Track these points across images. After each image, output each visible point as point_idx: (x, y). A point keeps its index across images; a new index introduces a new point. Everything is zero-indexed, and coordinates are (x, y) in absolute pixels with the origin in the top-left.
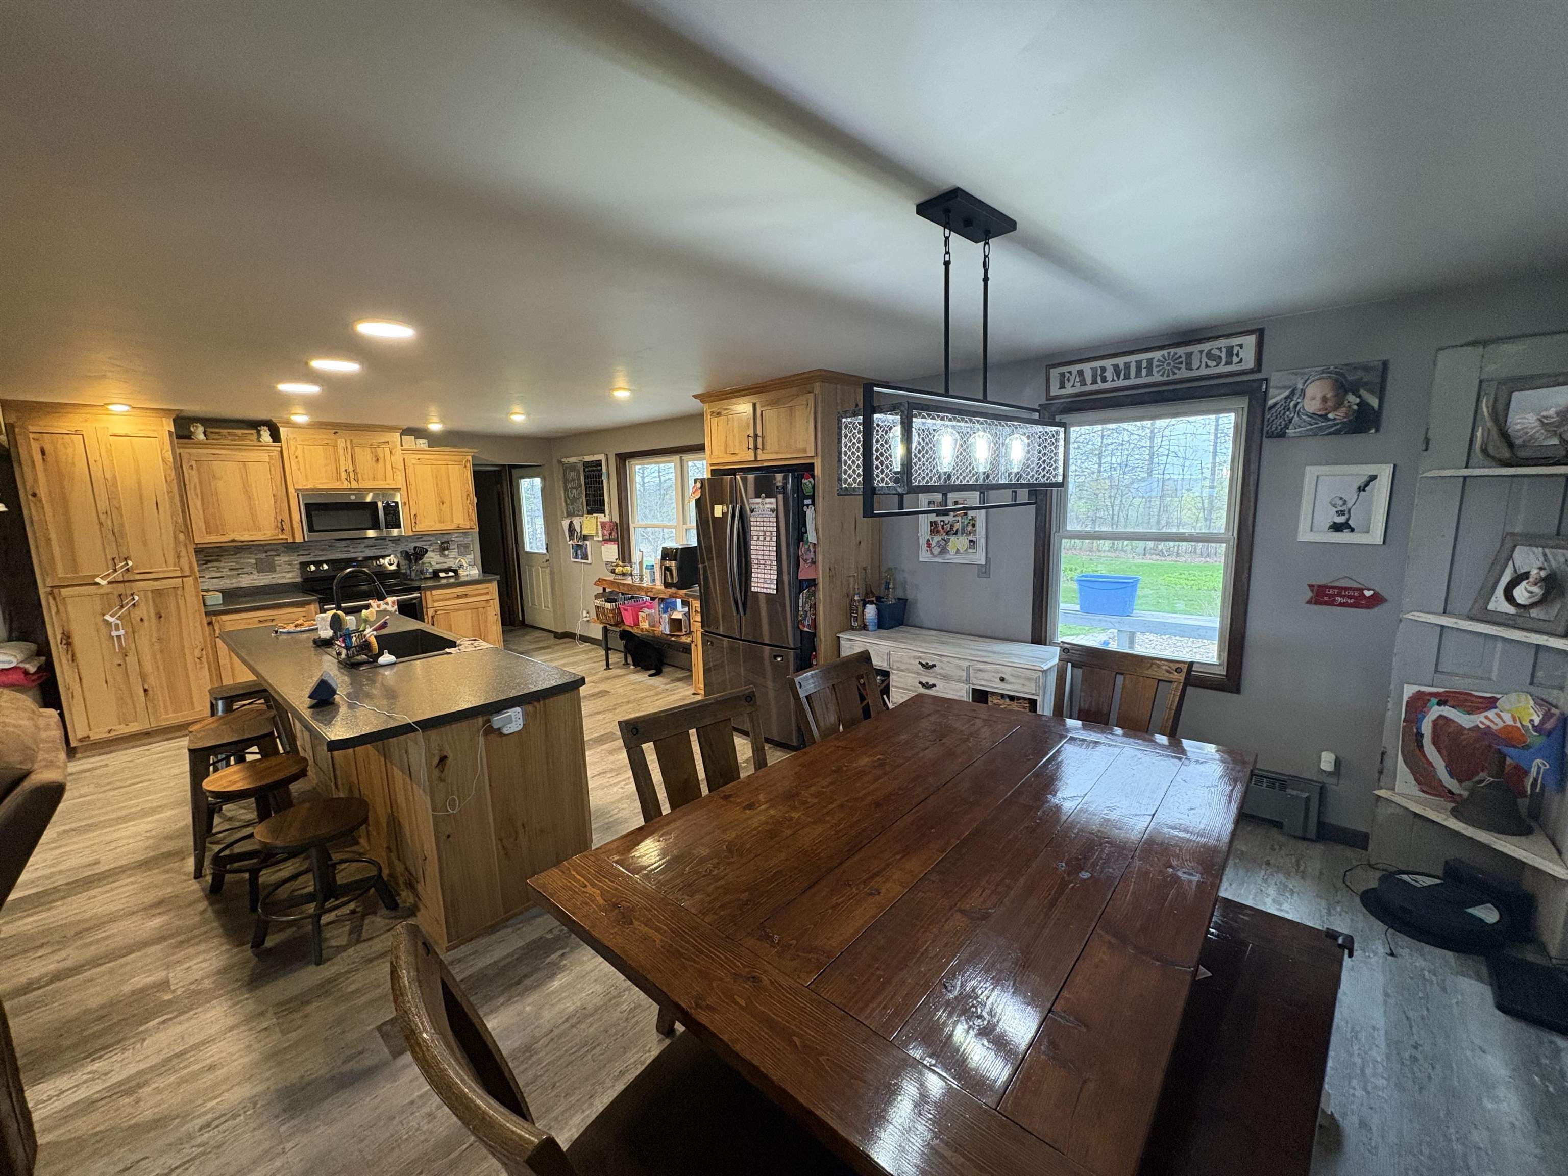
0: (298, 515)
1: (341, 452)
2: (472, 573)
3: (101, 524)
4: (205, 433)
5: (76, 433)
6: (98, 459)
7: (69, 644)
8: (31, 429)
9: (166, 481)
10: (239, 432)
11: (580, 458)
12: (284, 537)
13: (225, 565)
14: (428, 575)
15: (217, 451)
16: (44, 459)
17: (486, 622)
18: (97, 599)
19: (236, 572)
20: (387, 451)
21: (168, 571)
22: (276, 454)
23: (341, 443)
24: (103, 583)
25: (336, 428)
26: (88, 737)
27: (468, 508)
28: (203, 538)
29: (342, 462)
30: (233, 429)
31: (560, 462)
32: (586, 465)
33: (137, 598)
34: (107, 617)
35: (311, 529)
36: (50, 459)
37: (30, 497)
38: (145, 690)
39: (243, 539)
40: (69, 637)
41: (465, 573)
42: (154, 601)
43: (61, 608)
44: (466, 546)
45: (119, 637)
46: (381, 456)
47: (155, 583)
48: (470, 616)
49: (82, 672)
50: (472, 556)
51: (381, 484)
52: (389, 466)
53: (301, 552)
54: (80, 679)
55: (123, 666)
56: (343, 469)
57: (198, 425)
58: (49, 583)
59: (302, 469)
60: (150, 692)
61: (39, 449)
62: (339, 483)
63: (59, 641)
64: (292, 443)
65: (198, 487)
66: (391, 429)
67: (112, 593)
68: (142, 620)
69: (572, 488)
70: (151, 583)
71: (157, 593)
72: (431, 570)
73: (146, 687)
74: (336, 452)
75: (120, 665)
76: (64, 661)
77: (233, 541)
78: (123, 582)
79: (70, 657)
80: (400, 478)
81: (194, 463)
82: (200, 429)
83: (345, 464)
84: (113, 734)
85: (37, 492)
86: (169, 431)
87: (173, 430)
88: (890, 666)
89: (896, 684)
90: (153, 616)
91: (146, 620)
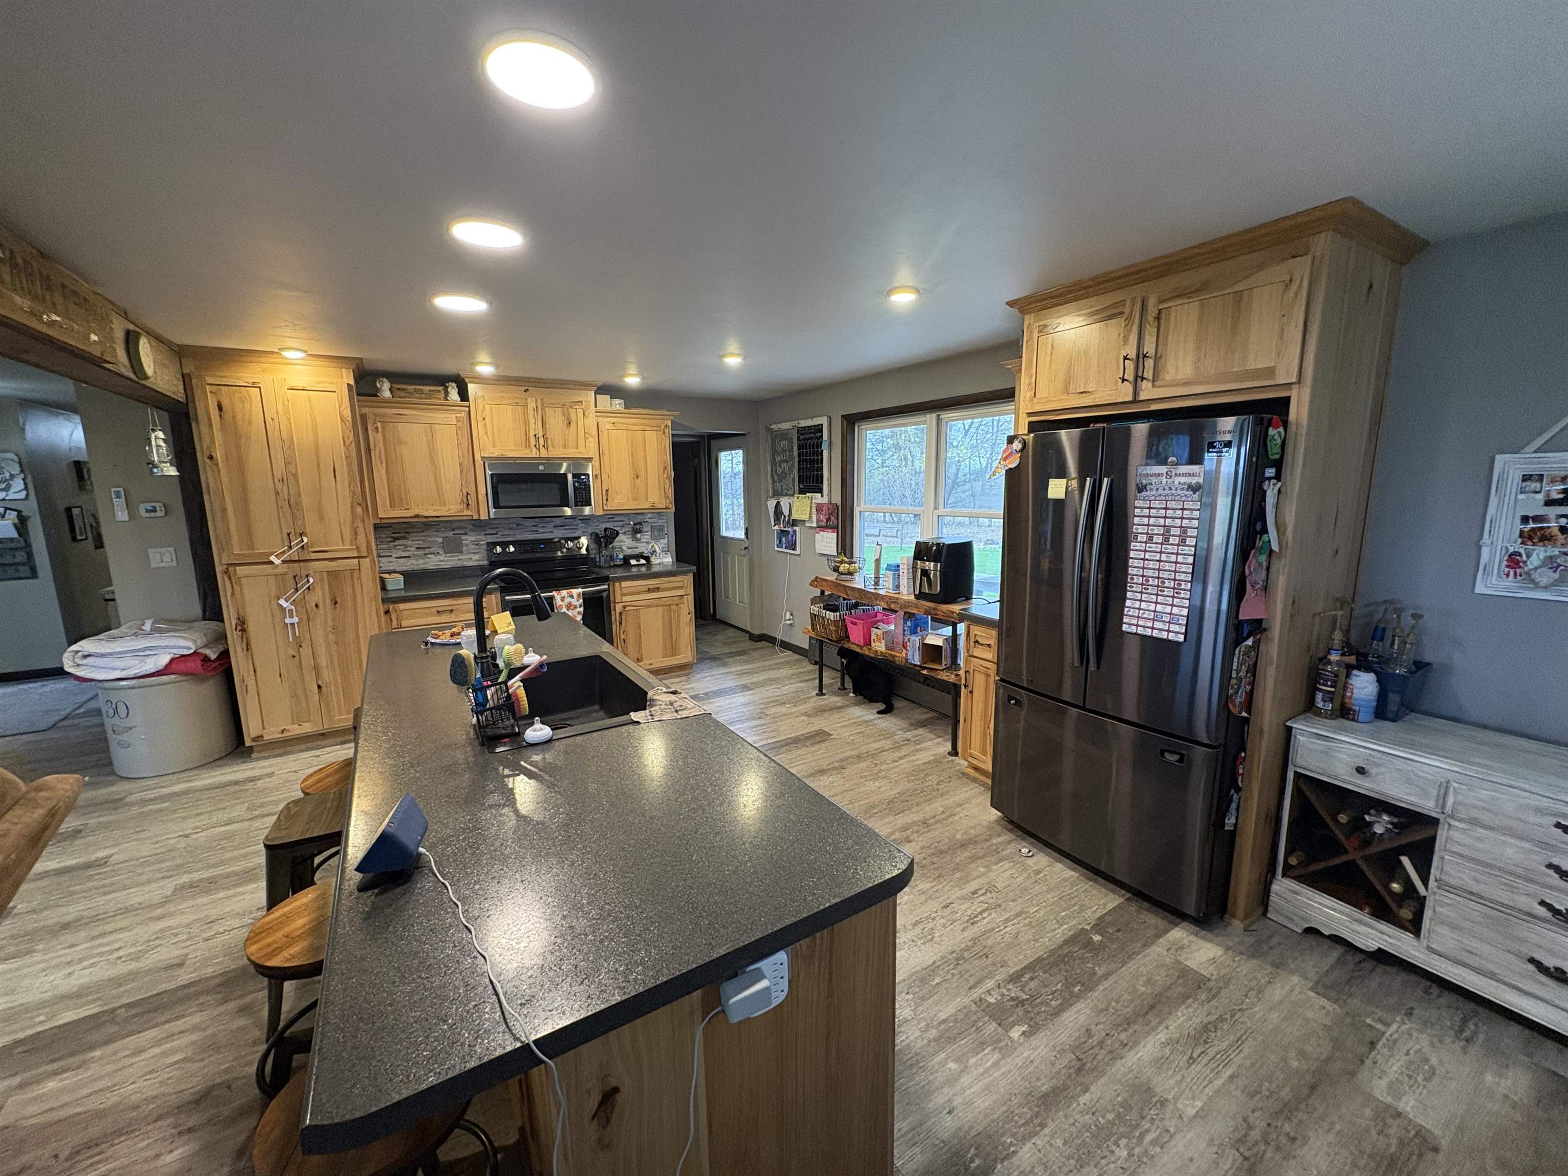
0: (484, 489)
1: (531, 413)
2: (665, 560)
3: (277, 493)
4: (390, 389)
5: (254, 385)
6: (275, 416)
7: (243, 630)
8: (210, 380)
9: (344, 442)
10: (426, 388)
11: (795, 423)
12: (469, 513)
13: (412, 543)
14: (618, 562)
15: (401, 411)
16: (220, 416)
17: (679, 621)
18: (272, 580)
19: (421, 552)
20: (580, 412)
21: (345, 550)
22: (463, 415)
23: (531, 404)
24: (277, 562)
25: (527, 383)
26: (262, 736)
27: (665, 485)
28: (386, 512)
29: (532, 425)
30: (420, 385)
31: (768, 430)
32: (802, 431)
33: (311, 580)
34: (282, 602)
35: (497, 505)
36: (227, 416)
37: (207, 460)
38: (319, 687)
39: (427, 514)
40: (244, 623)
41: (658, 561)
42: (329, 585)
43: (236, 588)
44: (661, 529)
45: (292, 624)
46: (573, 417)
47: (333, 563)
48: (660, 615)
49: (257, 664)
50: (665, 541)
51: (572, 453)
52: (581, 429)
53: (489, 531)
54: (255, 671)
55: (297, 658)
56: (532, 434)
57: (385, 380)
58: (225, 561)
59: (490, 434)
60: (324, 689)
61: (216, 405)
62: (528, 450)
63: (234, 627)
64: (480, 401)
65: (383, 453)
66: (584, 385)
67: (286, 574)
68: (317, 606)
69: (782, 461)
70: (326, 563)
71: (334, 575)
72: (621, 556)
73: (320, 683)
74: (525, 414)
75: (294, 657)
76: (239, 649)
77: (417, 516)
78: (299, 561)
79: (245, 643)
80: (592, 445)
81: (379, 425)
82: (386, 385)
83: (535, 428)
84: (286, 734)
85: (214, 455)
86: (349, 385)
87: (352, 383)
88: (1448, 809)
89: (1455, 848)
90: (328, 601)
91: (321, 606)
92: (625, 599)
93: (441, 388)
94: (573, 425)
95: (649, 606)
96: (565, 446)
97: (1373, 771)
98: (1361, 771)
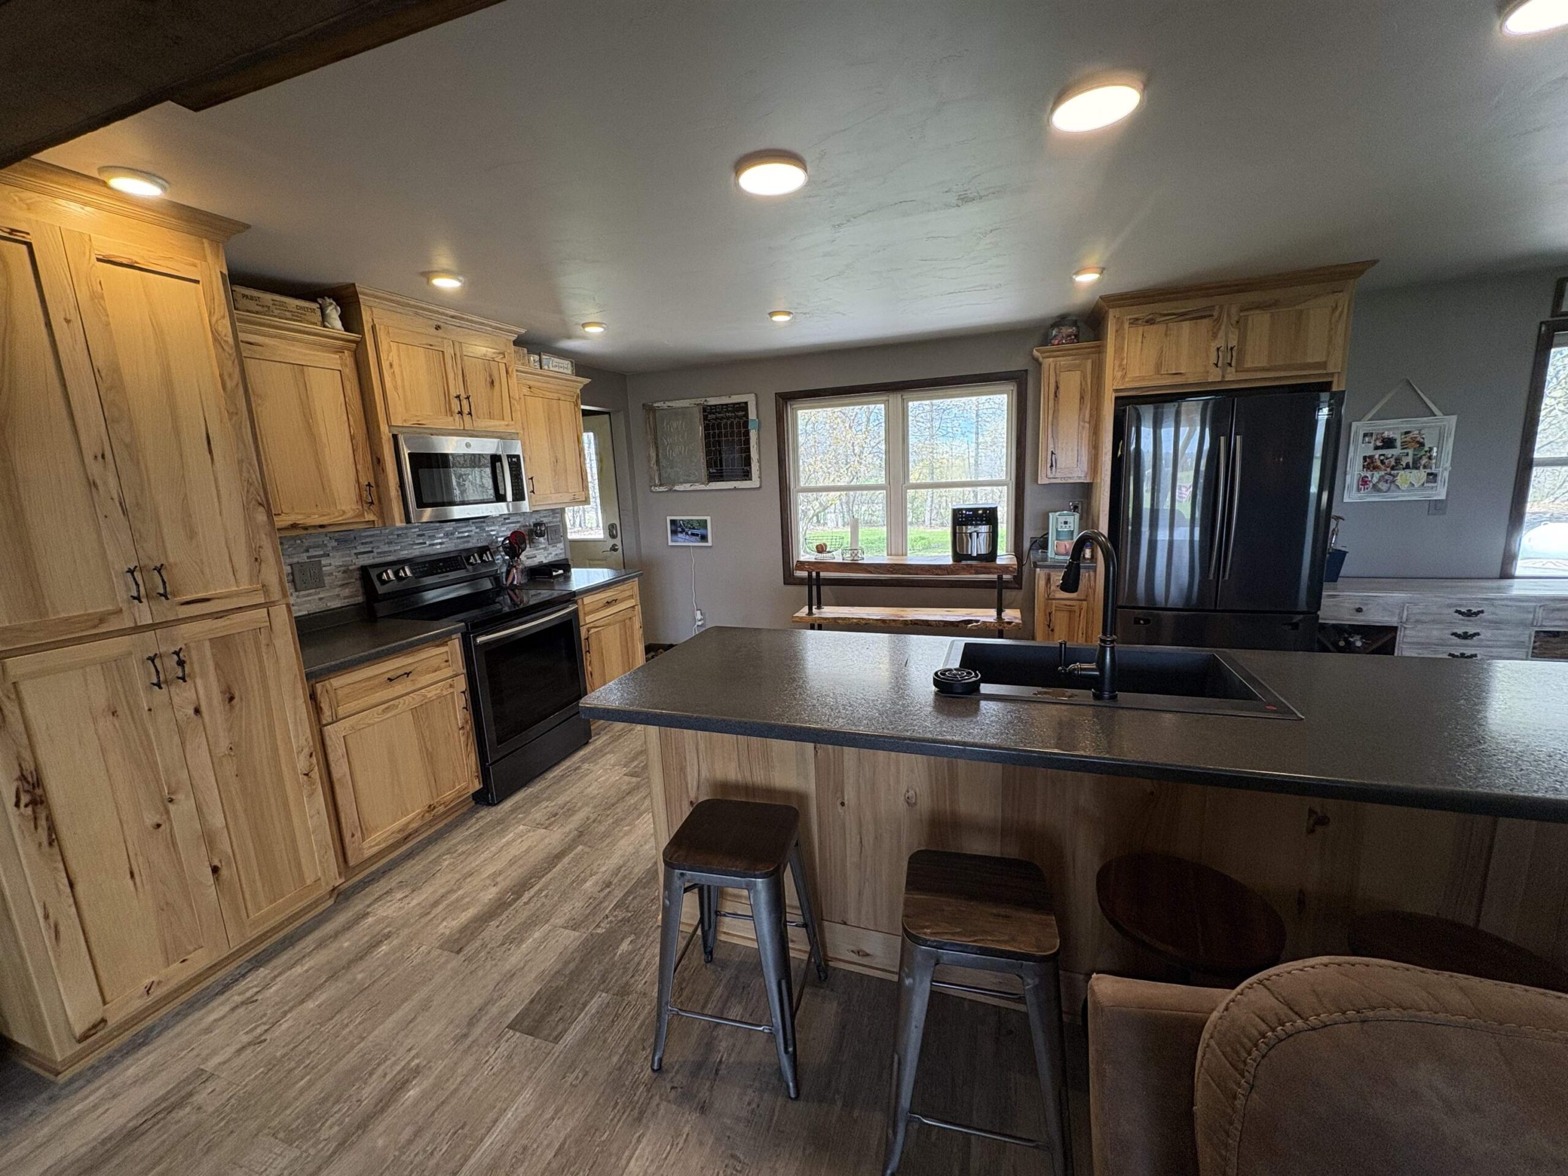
0: (396, 475)
1: (450, 362)
3: (92, 485)
5: (15, 238)
6: (73, 315)
7: (38, 802)
10: (292, 302)
11: (701, 401)
12: (372, 517)
15: (253, 338)
17: (633, 639)
20: (503, 368)
21: (238, 594)
23: (448, 349)
25: (439, 316)
26: (103, 1021)
29: (451, 381)
30: (283, 293)
32: (708, 411)
35: (419, 502)
38: (215, 870)
40: (38, 783)
42: (217, 666)
46: (496, 375)
47: (220, 623)
49: (73, 866)
51: (498, 426)
54: (71, 885)
55: (165, 828)
56: (453, 393)
60: (224, 872)
62: (449, 418)
63: (10, 802)
64: (382, 336)
67: (127, 656)
68: (197, 711)
69: (674, 444)
70: (209, 624)
71: (223, 645)
73: (216, 862)
74: (442, 363)
75: (159, 826)
76: (27, 849)
78: (157, 626)
79: (44, 833)
80: (518, 416)
83: (455, 384)
84: (157, 993)
86: (221, 273)
87: (225, 271)
88: (1404, 620)
89: (1409, 640)
90: (217, 698)
91: (204, 708)
92: (589, 619)
93: (315, 306)
94: (497, 384)
95: (609, 625)
96: (491, 416)
97: (1364, 609)
98: (1359, 610)
